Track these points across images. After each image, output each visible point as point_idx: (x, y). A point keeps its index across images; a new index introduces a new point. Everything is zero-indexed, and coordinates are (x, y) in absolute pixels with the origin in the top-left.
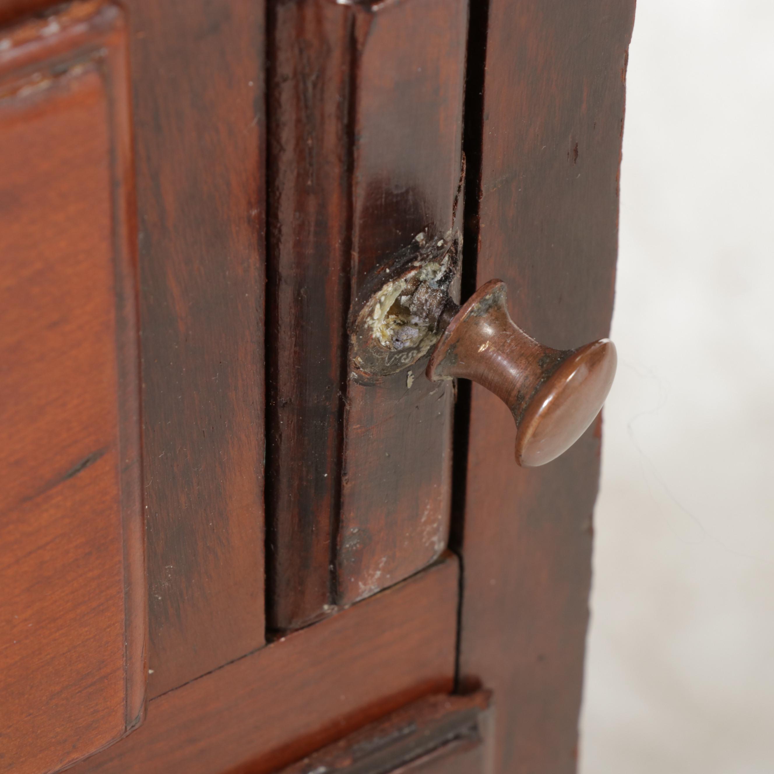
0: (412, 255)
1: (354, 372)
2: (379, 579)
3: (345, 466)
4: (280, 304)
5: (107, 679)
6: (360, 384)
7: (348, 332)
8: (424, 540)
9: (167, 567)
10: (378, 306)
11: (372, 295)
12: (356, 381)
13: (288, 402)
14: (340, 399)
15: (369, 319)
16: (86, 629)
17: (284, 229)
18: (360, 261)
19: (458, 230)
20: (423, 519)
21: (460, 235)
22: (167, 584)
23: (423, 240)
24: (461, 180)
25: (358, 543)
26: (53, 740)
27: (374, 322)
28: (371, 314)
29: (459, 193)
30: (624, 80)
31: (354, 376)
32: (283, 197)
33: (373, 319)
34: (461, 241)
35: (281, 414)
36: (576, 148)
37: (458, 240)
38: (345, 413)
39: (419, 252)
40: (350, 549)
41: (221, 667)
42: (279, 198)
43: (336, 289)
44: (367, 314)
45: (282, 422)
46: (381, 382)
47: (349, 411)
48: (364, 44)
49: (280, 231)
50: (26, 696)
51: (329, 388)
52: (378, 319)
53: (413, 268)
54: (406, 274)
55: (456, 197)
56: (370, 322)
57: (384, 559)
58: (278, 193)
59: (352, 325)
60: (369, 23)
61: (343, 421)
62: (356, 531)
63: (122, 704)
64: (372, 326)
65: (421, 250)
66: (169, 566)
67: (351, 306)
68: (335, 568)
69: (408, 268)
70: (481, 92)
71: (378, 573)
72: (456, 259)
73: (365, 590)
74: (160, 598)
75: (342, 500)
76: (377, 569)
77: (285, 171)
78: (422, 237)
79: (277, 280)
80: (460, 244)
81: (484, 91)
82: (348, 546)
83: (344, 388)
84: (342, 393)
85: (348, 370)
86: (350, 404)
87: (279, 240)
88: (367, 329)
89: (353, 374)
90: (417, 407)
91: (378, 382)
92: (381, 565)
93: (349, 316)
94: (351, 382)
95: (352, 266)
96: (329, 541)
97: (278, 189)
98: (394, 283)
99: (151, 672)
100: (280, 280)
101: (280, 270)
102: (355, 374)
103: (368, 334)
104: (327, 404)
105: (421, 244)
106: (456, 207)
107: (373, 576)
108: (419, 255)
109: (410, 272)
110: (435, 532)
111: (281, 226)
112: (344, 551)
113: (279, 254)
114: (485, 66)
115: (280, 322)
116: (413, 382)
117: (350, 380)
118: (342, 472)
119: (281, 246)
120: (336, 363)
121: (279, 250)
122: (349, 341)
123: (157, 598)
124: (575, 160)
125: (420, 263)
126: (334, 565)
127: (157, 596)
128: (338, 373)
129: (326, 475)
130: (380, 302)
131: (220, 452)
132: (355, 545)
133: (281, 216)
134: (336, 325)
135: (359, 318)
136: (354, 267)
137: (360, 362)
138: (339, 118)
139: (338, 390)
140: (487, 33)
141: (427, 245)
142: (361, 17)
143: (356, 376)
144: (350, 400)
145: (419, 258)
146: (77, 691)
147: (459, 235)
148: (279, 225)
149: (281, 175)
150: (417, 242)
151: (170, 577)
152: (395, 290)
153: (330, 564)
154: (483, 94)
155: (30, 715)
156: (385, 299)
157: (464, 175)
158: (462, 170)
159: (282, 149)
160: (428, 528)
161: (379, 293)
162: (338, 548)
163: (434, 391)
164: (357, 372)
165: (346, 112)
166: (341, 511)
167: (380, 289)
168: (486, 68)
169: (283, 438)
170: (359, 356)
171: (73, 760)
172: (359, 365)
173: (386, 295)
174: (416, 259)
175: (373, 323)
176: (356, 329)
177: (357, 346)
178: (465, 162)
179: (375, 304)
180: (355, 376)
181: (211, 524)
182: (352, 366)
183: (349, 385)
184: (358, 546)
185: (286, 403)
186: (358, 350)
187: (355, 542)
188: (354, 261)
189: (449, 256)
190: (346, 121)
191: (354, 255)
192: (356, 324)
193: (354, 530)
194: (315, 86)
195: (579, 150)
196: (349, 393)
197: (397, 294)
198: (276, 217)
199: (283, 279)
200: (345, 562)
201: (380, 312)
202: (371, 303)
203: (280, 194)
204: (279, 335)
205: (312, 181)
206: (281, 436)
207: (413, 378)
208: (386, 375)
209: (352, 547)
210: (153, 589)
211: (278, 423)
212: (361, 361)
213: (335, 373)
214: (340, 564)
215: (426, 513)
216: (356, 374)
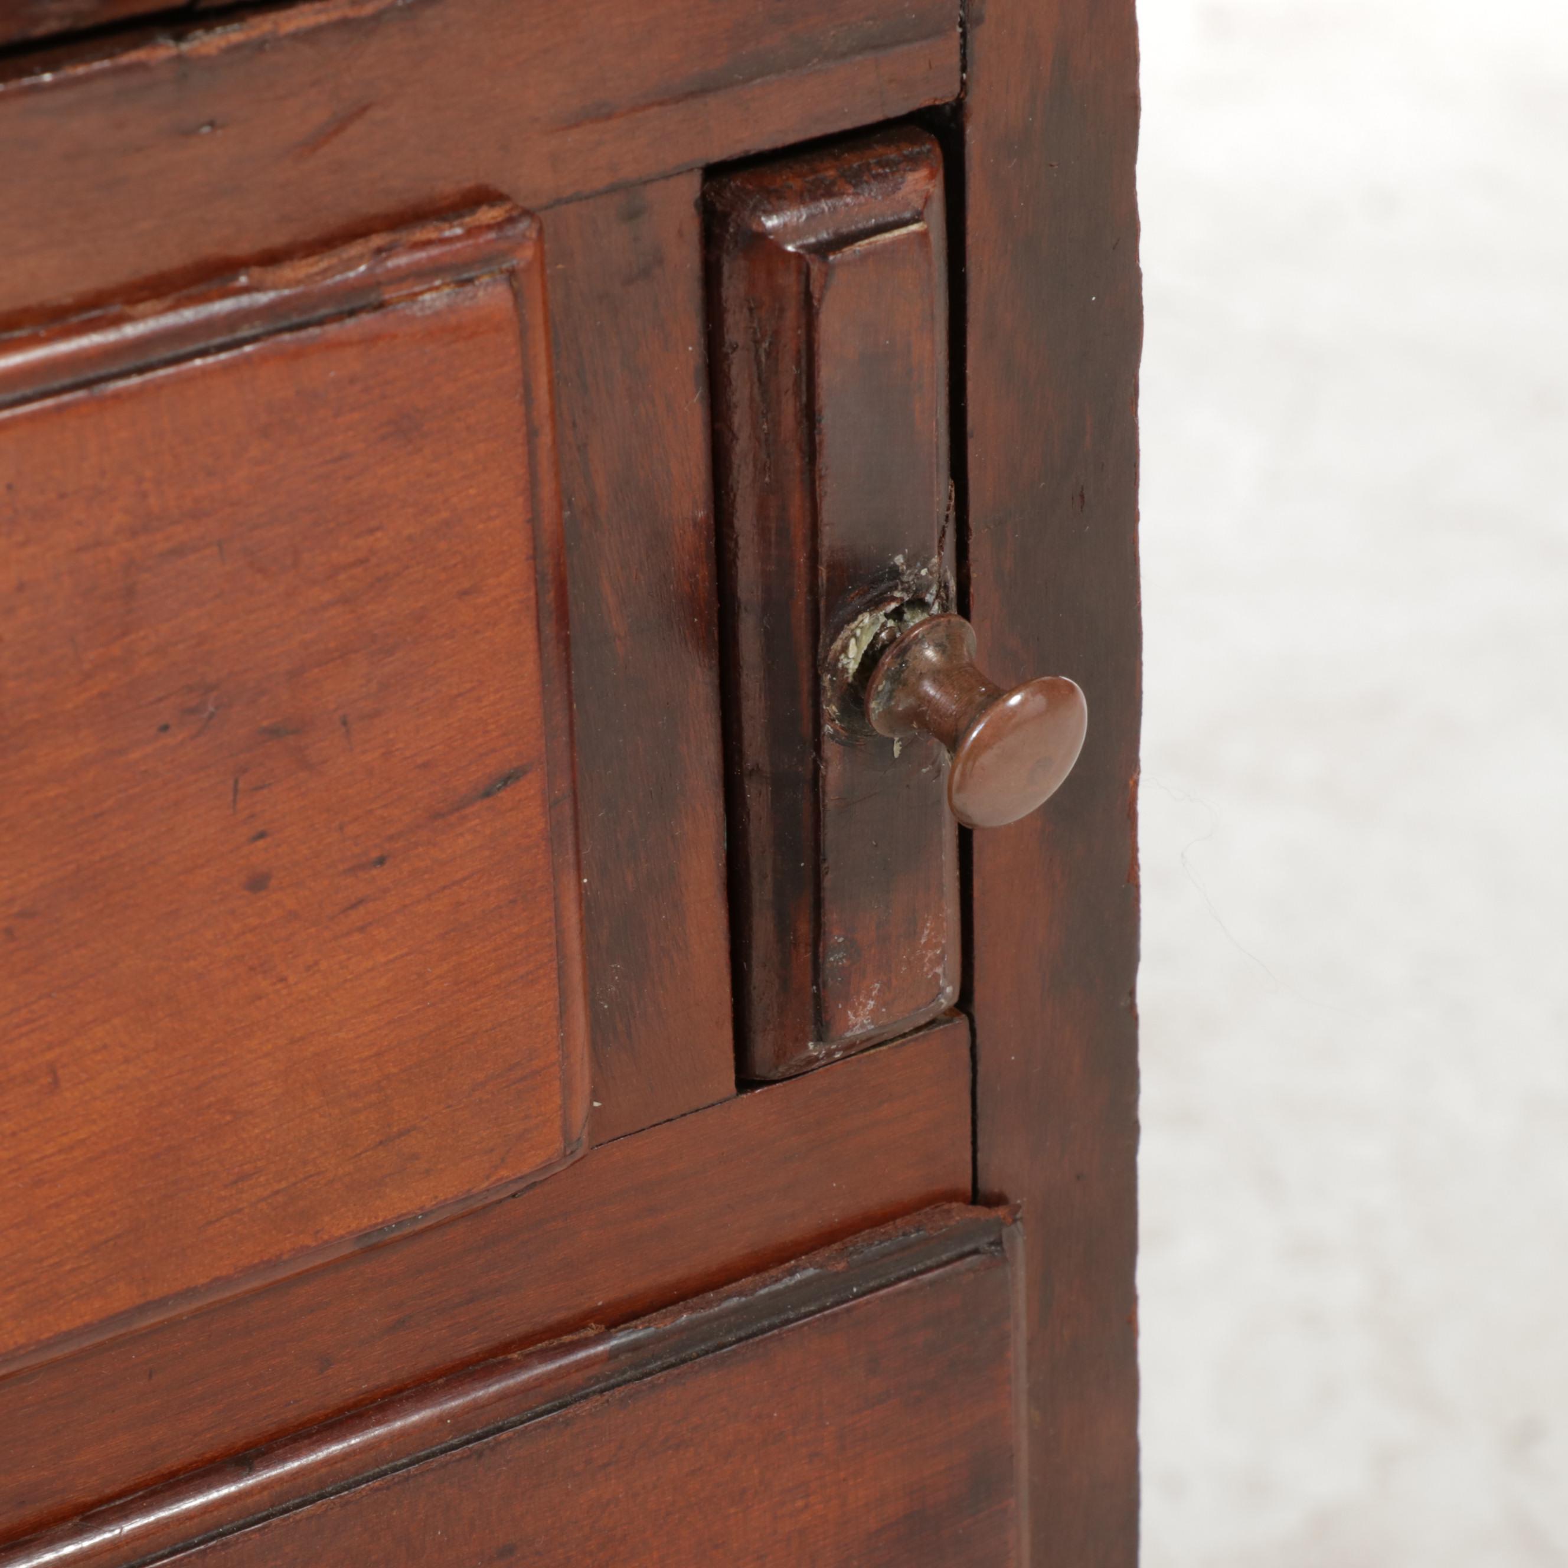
0: (891, 583)
1: (828, 724)
2: (872, 1011)
3: (824, 849)
4: (740, 639)
5: (540, 1075)
6: (837, 742)
7: (820, 672)
8: (925, 969)
9: (613, 966)
10: (853, 641)
11: (846, 626)
12: (832, 737)
13: (755, 769)
14: (815, 761)
15: (842, 657)
16: (513, 1003)
17: (741, 541)
18: (828, 579)
19: (948, 570)
20: (923, 941)
21: (951, 577)
22: (614, 989)
23: (902, 564)
24: (948, 509)
25: (844, 957)
26: (478, 1147)
27: (849, 661)
28: (845, 649)
29: (946, 523)
30: (1134, 416)
31: (828, 730)
32: (739, 499)
33: (848, 658)
34: (953, 587)
35: (747, 785)
36: (1082, 492)
37: (948, 583)
38: (821, 779)
39: (899, 579)
40: (835, 964)
41: (684, 1115)
42: (734, 501)
43: (803, 616)
44: (839, 648)
45: (749, 796)
46: (862, 743)
47: (825, 776)
48: (820, 301)
49: (737, 543)
50: (444, 1080)
51: (801, 748)
52: (853, 658)
53: (894, 599)
54: (885, 606)
55: (944, 527)
56: (845, 661)
57: (877, 985)
58: (732, 495)
59: (824, 663)
60: (826, 275)
61: (819, 790)
62: (841, 940)
63: (559, 1113)
64: (847, 666)
65: (901, 577)
66: (616, 965)
67: (821, 637)
68: (818, 989)
69: (888, 598)
70: (964, 403)
71: (872, 1003)
72: (947, 607)
73: (856, 1024)
74: (606, 1007)
75: (822, 895)
76: (869, 997)
77: (739, 466)
78: (902, 561)
79: (736, 608)
80: (951, 589)
81: (966, 400)
82: (832, 959)
83: (818, 747)
84: (816, 753)
85: (822, 721)
86: (826, 768)
87: (736, 555)
88: (841, 669)
89: (828, 728)
90: (908, 786)
91: (857, 743)
92: (874, 993)
93: (819, 650)
94: (826, 738)
95: (820, 584)
96: (810, 954)
97: (732, 489)
98: (871, 615)
99: (596, 1104)
100: (739, 607)
101: (739, 595)
102: (830, 727)
103: (843, 676)
104: (800, 769)
105: (900, 568)
106: (943, 539)
107: (865, 1005)
108: (899, 583)
109: (889, 604)
110: (939, 960)
111: (737, 536)
112: (828, 965)
113: (737, 572)
114: (965, 369)
115: (741, 663)
116: (901, 751)
117: (824, 735)
118: (821, 857)
119: (739, 563)
120: (807, 714)
121: (737, 568)
122: (821, 683)
123: (602, 1006)
124: (1082, 507)
125: (901, 593)
126: (817, 985)
127: (602, 1003)
128: (811, 726)
129: (802, 864)
130: (854, 636)
131: (672, 822)
132: (841, 959)
133: (737, 524)
134: (805, 664)
135: (831, 653)
136: (822, 585)
137: (834, 713)
138: (797, 395)
139: (812, 751)
140: (966, 327)
141: (909, 571)
142: (815, 268)
143: (832, 730)
144: (826, 762)
145: (900, 587)
146: (504, 1085)
147: (949, 578)
148: (735, 536)
149: (735, 472)
150: (895, 566)
151: (618, 980)
152: (873, 624)
153: (813, 985)
154: (966, 404)
155: (449, 1107)
156: (862, 633)
157: (952, 503)
158: (950, 498)
159: (735, 438)
160: (930, 954)
161: (853, 626)
162: (821, 960)
163: (928, 769)
164: (832, 725)
165: (804, 387)
166: (822, 910)
167: (854, 619)
168: (967, 371)
169: (751, 817)
170: (834, 705)
171: (501, 1179)
172: (834, 716)
173: (862, 628)
174: (896, 588)
175: (848, 663)
176: (828, 667)
177: (831, 690)
178: (953, 489)
179: (848, 639)
180: (830, 730)
181: (664, 917)
182: (826, 717)
183: (824, 741)
184: (844, 961)
185: (753, 769)
186: (832, 696)
187: (841, 956)
188: (822, 580)
189: (939, 603)
190: (804, 399)
191: (822, 570)
192: (828, 660)
193: (838, 938)
194: (768, 354)
195: (1086, 496)
196: (824, 752)
197: (876, 629)
198: (731, 525)
199: (742, 606)
200: (830, 982)
201: (855, 648)
202: (844, 635)
203: (735, 496)
204: (741, 680)
205: (770, 477)
206: (748, 815)
207: (901, 746)
208: (867, 736)
209: (838, 962)
210: (598, 993)
211: (744, 797)
212: (836, 711)
213: (807, 728)
214: (825, 983)
215: (926, 932)
216: (832, 728)
